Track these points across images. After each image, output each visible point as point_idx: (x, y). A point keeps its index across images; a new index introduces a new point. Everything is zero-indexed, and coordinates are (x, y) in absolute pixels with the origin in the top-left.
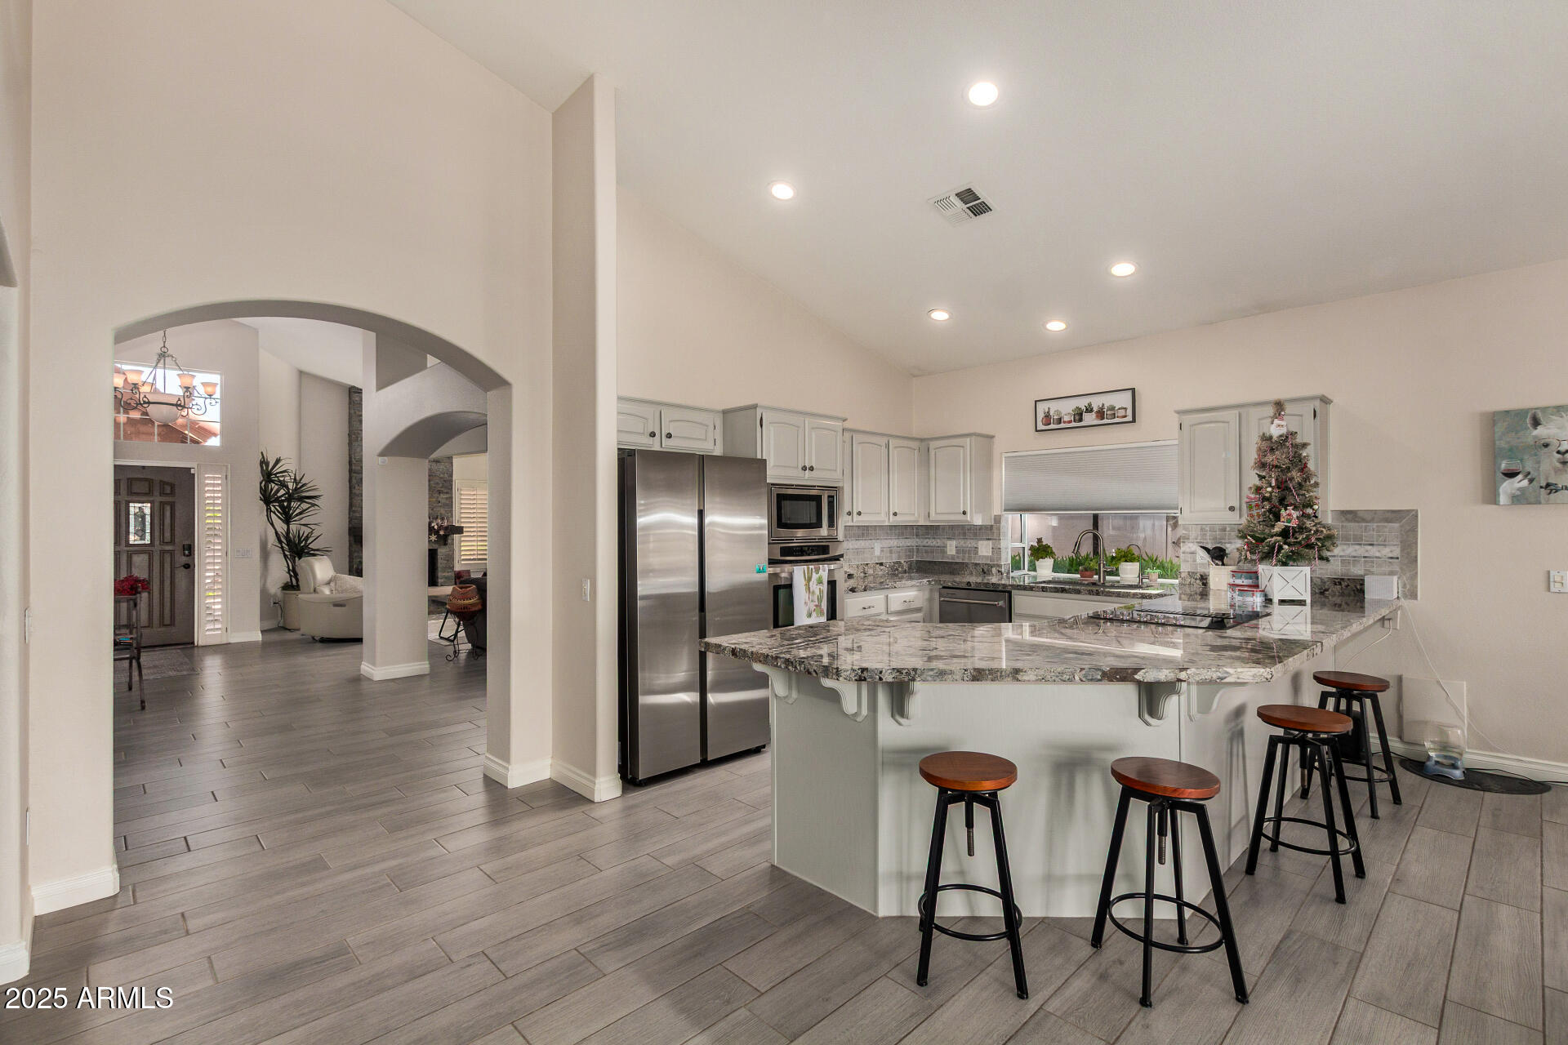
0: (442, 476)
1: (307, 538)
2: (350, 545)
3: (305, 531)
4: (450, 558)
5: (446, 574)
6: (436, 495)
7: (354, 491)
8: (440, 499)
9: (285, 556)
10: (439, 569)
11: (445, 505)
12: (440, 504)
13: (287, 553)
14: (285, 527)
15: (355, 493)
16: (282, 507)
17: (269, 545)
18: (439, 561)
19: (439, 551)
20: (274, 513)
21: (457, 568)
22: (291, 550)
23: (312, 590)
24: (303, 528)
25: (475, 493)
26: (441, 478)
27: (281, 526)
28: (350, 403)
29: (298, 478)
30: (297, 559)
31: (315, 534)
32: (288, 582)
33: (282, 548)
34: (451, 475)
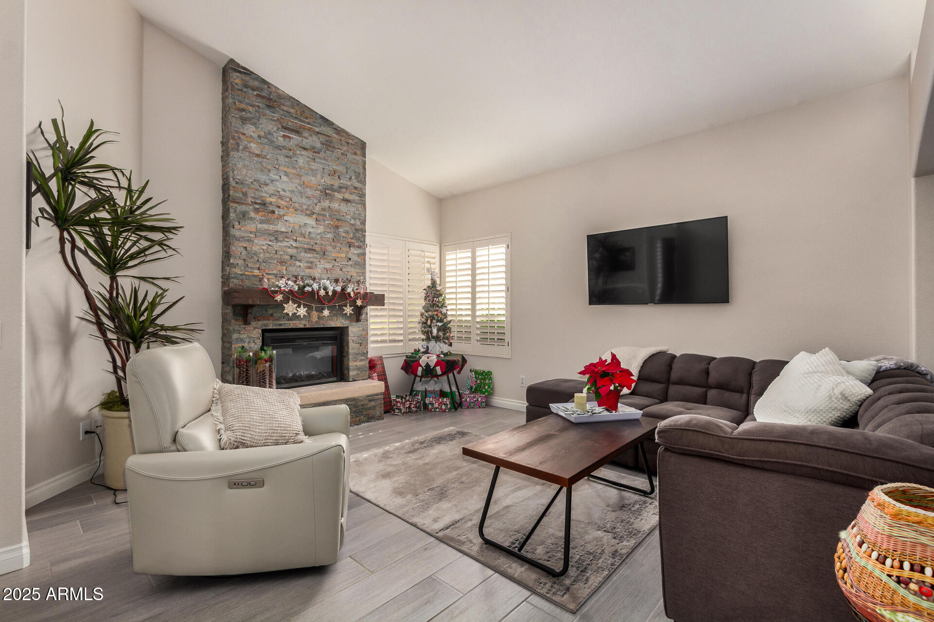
0: (352, 222)
1: (153, 305)
2: (225, 320)
3: (148, 291)
4: (363, 341)
5: (358, 363)
6: (346, 249)
7: (233, 232)
8: (350, 256)
9: (108, 343)
10: (351, 357)
11: (356, 264)
12: (350, 263)
13: (110, 335)
14: (106, 280)
15: (234, 236)
16: (100, 237)
17: (75, 322)
18: (351, 345)
19: (350, 329)
20: (85, 253)
21: (371, 355)
22: (119, 329)
23: (167, 441)
24: (144, 287)
25: (385, 251)
26: (352, 225)
27: (97, 281)
28: (225, 90)
29: (135, 187)
30: (132, 347)
31: (169, 299)
32: (113, 392)
33: (100, 324)
34: (364, 223)
